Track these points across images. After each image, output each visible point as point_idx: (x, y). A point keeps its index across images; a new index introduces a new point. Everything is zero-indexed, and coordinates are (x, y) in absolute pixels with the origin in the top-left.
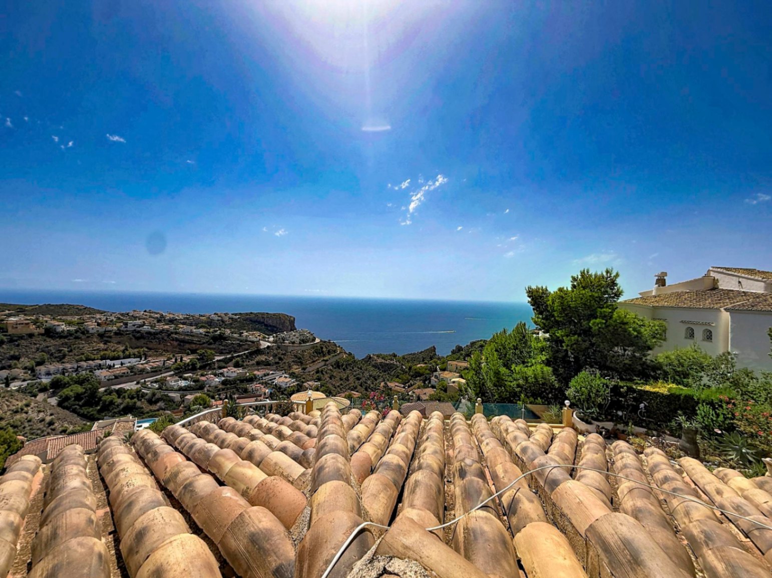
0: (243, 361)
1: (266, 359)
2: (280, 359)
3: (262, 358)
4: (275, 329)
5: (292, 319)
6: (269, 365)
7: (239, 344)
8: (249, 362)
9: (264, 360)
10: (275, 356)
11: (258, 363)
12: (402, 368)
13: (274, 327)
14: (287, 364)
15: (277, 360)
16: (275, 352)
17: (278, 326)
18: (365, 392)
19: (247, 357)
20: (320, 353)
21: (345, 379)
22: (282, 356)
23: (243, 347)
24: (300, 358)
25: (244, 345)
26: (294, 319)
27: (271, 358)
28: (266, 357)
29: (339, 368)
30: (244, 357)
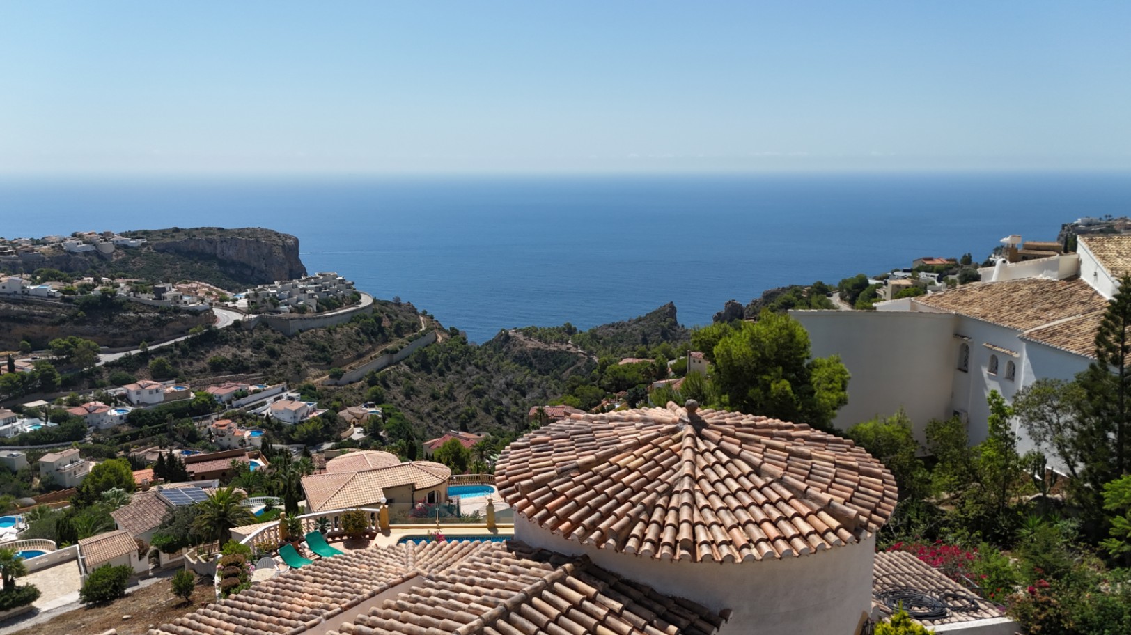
0: (175, 364)
1: (235, 356)
2: (272, 353)
3: (226, 352)
4: (249, 272)
5: (290, 241)
6: (245, 369)
7: (158, 318)
8: (191, 364)
9: (229, 357)
10: (257, 346)
11: (217, 367)
12: (591, 361)
13: (243, 265)
14: (291, 366)
15: (264, 357)
16: (256, 335)
17: (254, 264)
18: (497, 425)
19: (184, 353)
20: (374, 334)
21: (446, 396)
22: (277, 347)
23: (170, 326)
24: (323, 350)
25: (172, 321)
26: (297, 241)
27: (249, 352)
28: (234, 350)
29: (429, 372)
30: (177, 352)
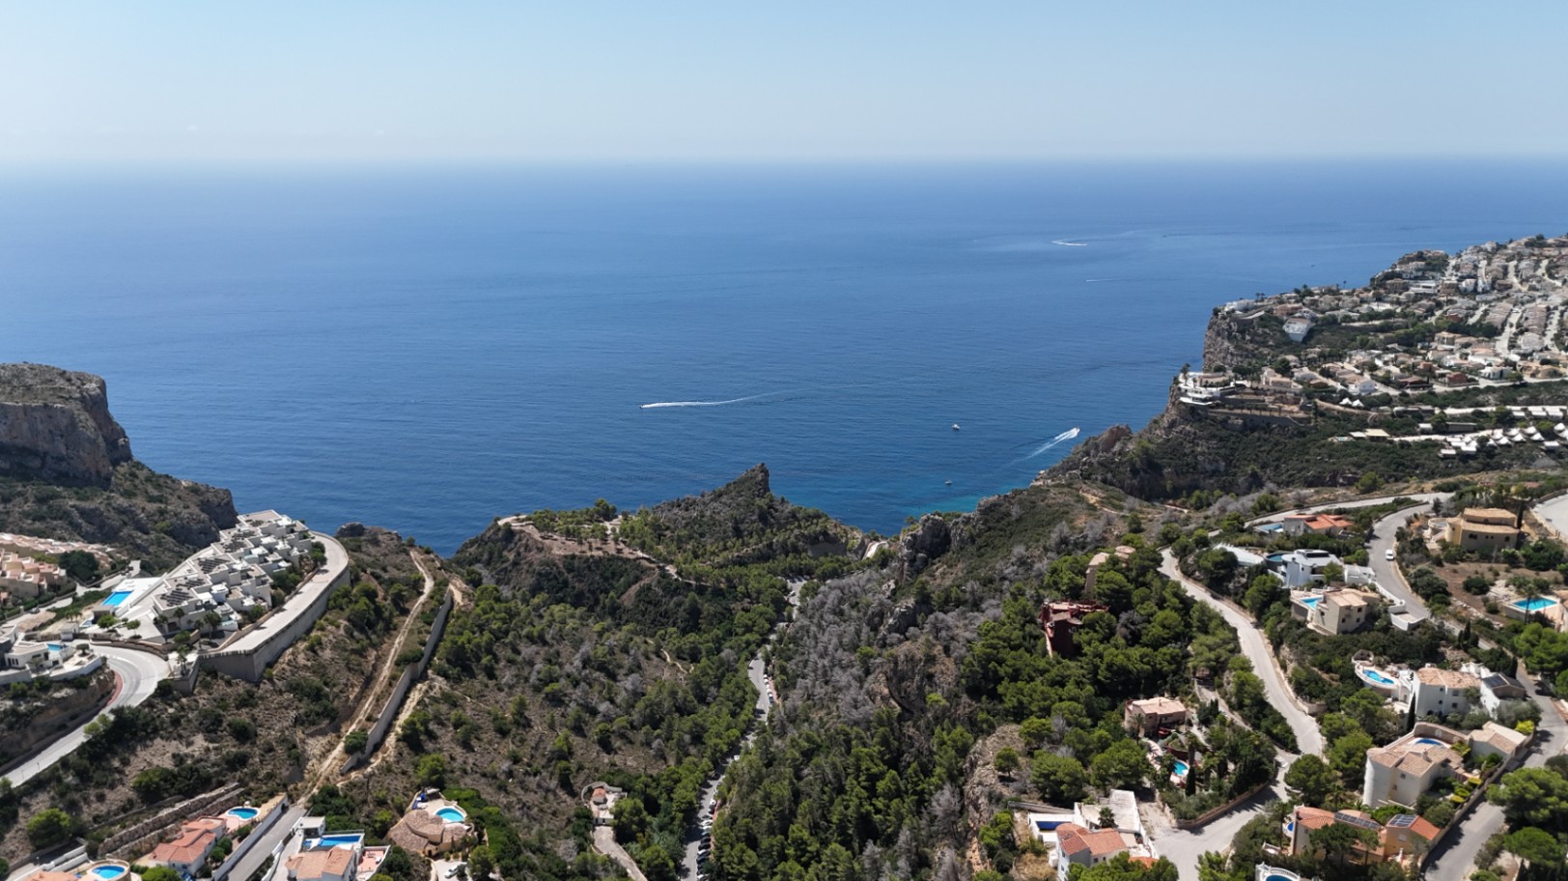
0: (73, 807)
1: (179, 759)
2: (243, 734)
3: (158, 756)
5: (92, 386)
6: (206, 783)
7: (13, 712)
8: (101, 798)
9: (168, 764)
10: (211, 726)
11: (152, 793)
12: (665, 575)
13: (24, 451)
14: (280, 750)
15: (231, 747)
16: (203, 700)
17: (43, 446)
18: (606, 759)
19: (83, 776)
20: (371, 625)
21: (517, 723)
22: (243, 716)
23: (39, 720)
24: (317, 695)
25: (40, 710)
26: (103, 386)
27: (200, 742)
28: (174, 746)
29: (473, 676)
30: (70, 779)
